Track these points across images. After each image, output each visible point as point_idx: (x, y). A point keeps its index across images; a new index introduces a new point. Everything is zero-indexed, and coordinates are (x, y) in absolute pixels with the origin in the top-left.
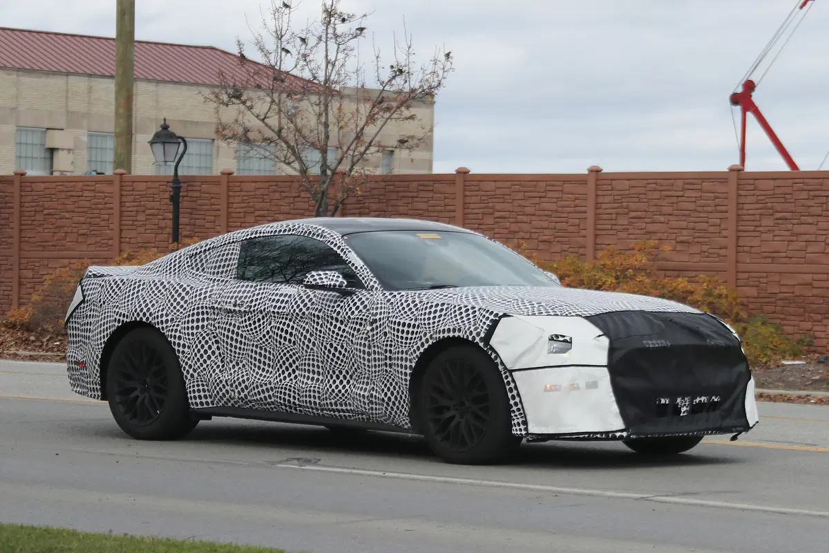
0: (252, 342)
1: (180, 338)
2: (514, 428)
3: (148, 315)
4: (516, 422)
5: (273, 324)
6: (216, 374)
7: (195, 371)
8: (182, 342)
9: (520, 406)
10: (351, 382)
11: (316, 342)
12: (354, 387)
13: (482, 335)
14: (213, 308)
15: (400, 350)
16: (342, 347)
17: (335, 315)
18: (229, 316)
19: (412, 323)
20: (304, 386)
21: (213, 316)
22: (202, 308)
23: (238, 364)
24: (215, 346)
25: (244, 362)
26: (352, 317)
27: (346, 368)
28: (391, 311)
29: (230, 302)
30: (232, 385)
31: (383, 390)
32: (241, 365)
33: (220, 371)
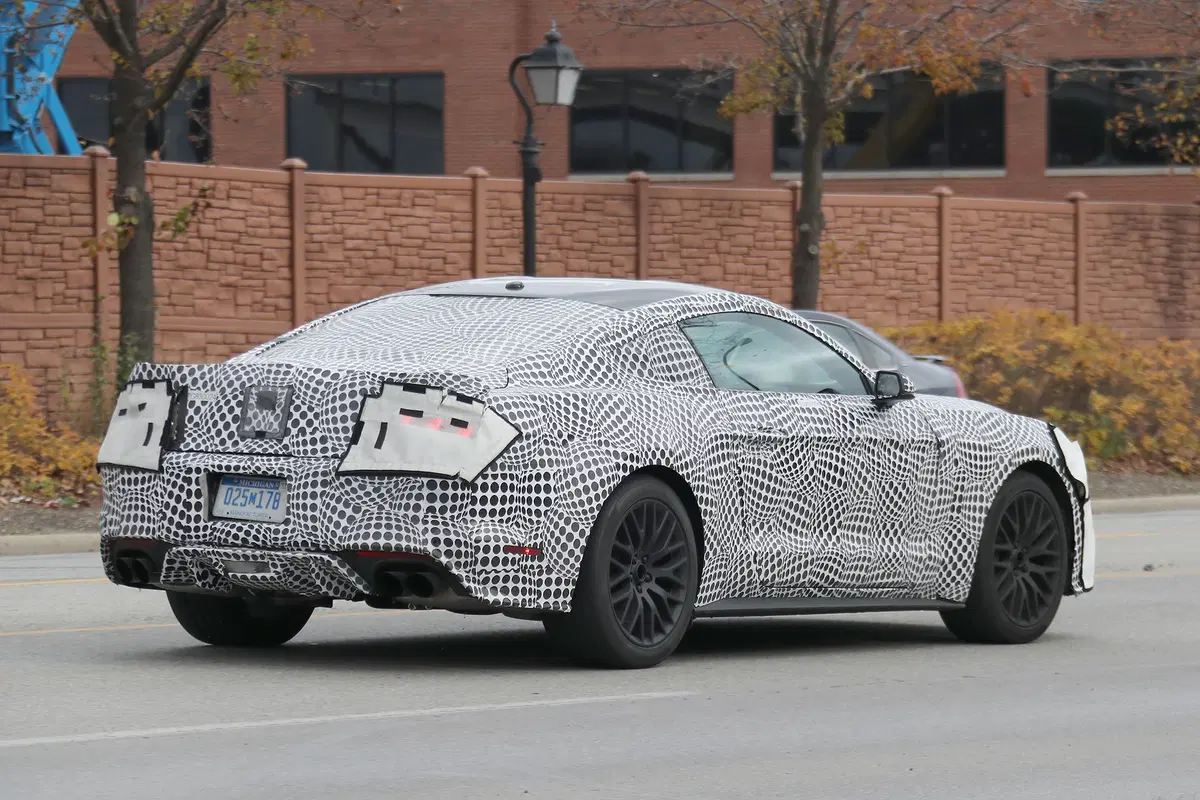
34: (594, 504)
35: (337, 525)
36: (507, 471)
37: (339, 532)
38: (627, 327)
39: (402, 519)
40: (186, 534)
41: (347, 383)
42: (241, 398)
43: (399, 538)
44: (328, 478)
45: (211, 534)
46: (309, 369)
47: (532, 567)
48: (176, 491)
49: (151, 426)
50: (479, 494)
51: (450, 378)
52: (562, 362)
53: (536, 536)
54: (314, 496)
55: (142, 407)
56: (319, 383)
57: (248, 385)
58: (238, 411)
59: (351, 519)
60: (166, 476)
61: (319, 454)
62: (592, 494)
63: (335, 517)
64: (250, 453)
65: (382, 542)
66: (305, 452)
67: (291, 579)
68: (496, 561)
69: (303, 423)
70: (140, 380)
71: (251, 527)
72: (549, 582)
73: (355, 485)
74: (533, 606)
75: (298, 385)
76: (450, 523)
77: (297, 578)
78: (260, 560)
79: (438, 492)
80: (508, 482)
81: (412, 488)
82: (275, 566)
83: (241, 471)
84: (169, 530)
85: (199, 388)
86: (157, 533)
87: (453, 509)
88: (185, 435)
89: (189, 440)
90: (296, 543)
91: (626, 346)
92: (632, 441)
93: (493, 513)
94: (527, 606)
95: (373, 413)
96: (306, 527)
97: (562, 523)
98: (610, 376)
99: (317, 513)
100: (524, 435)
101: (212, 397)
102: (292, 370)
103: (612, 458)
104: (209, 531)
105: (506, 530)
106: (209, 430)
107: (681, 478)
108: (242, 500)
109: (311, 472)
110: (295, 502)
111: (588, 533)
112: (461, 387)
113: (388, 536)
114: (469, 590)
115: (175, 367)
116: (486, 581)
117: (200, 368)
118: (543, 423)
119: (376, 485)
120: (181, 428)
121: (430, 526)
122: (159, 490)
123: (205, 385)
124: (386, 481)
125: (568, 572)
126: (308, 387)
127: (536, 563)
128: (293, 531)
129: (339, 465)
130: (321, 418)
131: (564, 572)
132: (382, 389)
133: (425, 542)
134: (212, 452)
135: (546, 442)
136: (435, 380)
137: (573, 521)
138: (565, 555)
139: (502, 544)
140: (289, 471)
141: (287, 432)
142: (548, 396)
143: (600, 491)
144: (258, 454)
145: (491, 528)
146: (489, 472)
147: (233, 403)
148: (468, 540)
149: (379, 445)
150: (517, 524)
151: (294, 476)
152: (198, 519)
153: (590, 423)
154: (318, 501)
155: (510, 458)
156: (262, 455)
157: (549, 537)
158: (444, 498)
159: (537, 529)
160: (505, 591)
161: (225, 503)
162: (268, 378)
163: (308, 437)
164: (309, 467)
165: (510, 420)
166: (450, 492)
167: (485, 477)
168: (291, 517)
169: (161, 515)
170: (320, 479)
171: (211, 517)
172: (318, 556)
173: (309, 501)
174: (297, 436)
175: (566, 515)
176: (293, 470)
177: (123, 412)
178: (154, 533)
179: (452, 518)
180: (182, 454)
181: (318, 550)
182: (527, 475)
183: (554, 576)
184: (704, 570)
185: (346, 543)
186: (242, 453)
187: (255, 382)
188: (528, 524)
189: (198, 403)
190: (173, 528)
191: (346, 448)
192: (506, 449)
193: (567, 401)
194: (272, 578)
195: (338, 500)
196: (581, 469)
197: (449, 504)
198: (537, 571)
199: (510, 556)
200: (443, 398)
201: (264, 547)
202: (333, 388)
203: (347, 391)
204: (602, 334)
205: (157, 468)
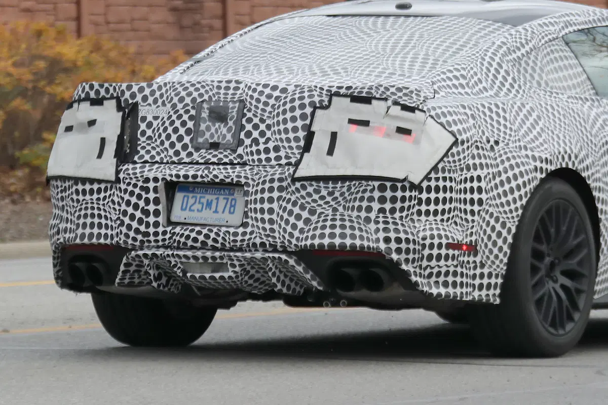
34: (519, 204)
35: (294, 227)
36: (447, 175)
37: (296, 233)
38: (524, 41)
39: (355, 220)
40: (145, 239)
41: (297, 96)
42: (193, 112)
43: (353, 237)
44: (284, 184)
45: (170, 238)
46: (258, 85)
47: (468, 262)
48: (134, 200)
49: (103, 140)
50: (424, 196)
51: (393, 90)
52: (476, 74)
53: (472, 234)
54: (271, 200)
55: (92, 123)
56: (269, 96)
57: (199, 100)
58: (190, 124)
59: (307, 221)
60: (123, 186)
61: (273, 162)
62: (516, 194)
63: (292, 220)
64: (205, 163)
65: (337, 241)
66: (260, 160)
67: (246, 278)
68: (439, 257)
69: (256, 134)
70: (87, 98)
71: (211, 231)
72: (482, 276)
73: (310, 189)
74: (470, 298)
75: (249, 99)
76: (400, 222)
77: (252, 277)
78: (218, 261)
79: (388, 194)
80: (448, 184)
81: (365, 191)
82: (233, 266)
83: (199, 179)
84: (127, 236)
85: (150, 105)
86: (116, 239)
87: (402, 210)
88: (139, 148)
89: (142, 152)
90: (254, 245)
91: (525, 59)
92: (546, 146)
93: (436, 213)
94: (464, 299)
95: (323, 124)
96: (264, 229)
97: (492, 222)
98: (516, 86)
99: (274, 217)
100: (459, 141)
101: (163, 112)
102: (242, 86)
103: (531, 161)
104: (168, 236)
105: (447, 229)
106: (162, 143)
107: (583, 179)
108: (199, 206)
109: (268, 178)
110: (253, 206)
111: (514, 230)
112: (404, 98)
113: (343, 236)
114: (416, 284)
115: (124, 86)
116: (430, 275)
117: (150, 86)
118: (474, 130)
119: (330, 190)
120: (134, 141)
121: (381, 226)
122: (116, 199)
123: (155, 101)
124: (339, 185)
125: (498, 266)
126: (258, 101)
127: (471, 259)
128: (252, 233)
129: (295, 172)
130: (272, 129)
131: (494, 267)
132: (330, 101)
133: (378, 240)
134: (167, 163)
135: (477, 148)
136: (380, 92)
137: (501, 220)
138: (496, 251)
139: (444, 241)
140: (246, 178)
141: (240, 143)
142: (475, 105)
143: (523, 192)
144: (213, 163)
145: (434, 226)
146: (433, 175)
147: (185, 117)
148: (416, 238)
149: (330, 152)
150: (456, 223)
151: (251, 182)
152: (156, 225)
153: (511, 129)
154: (275, 206)
155: (449, 162)
156: (218, 164)
157: (482, 235)
158: (394, 200)
159: (473, 227)
160: (446, 284)
161: (182, 209)
162: (219, 93)
163: (262, 147)
164: (265, 174)
165: (447, 127)
166: (399, 194)
167: (429, 180)
168: (249, 220)
169: (118, 222)
170: (276, 185)
171: (170, 223)
172: (276, 255)
173: (266, 206)
174: (251, 146)
175: (495, 215)
176: (250, 177)
177: (69, 129)
178: (112, 238)
179: (401, 218)
180: (138, 166)
181: (275, 250)
182: (463, 178)
183: (486, 271)
184: (600, 265)
185: (303, 243)
186: (197, 163)
187: (206, 97)
188: (464, 222)
189: (149, 118)
190: (132, 234)
191: (299, 156)
192: (446, 155)
193: (490, 110)
194: (230, 277)
195: (295, 204)
196: (506, 172)
197: (398, 205)
198: (472, 265)
199: (451, 252)
200: (389, 108)
201: (223, 249)
202: (283, 101)
203: (297, 103)
204: (505, 48)
205: (113, 179)
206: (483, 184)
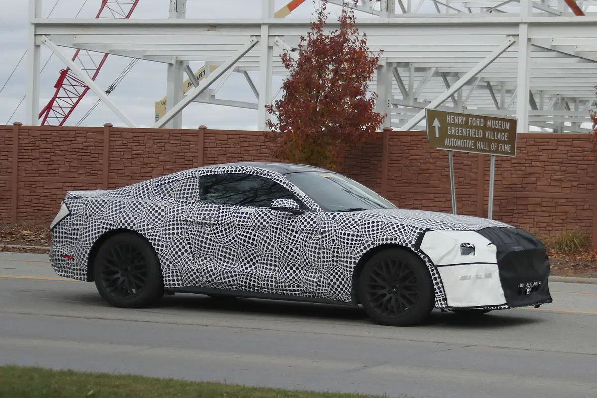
0: (220, 244)
1: (159, 241)
2: (436, 303)
3: (132, 225)
4: (438, 299)
5: (238, 232)
6: (189, 265)
7: (170, 262)
8: (160, 243)
9: (442, 289)
10: (302, 271)
11: (275, 245)
12: (305, 275)
13: (414, 243)
14: (186, 221)
15: (346, 251)
16: (297, 248)
17: (291, 228)
18: (199, 227)
19: (356, 234)
20: (263, 274)
21: (185, 226)
22: (177, 221)
23: (206, 258)
24: (188, 246)
25: (212, 257)
26: (305, 229)
27: (299, 263)
28: (336, 225)
29: (200, 217)
30: (201, 273)
31: (329, 277)
32: (208, 259)
33: (191, 263)
206: (79, 232)
